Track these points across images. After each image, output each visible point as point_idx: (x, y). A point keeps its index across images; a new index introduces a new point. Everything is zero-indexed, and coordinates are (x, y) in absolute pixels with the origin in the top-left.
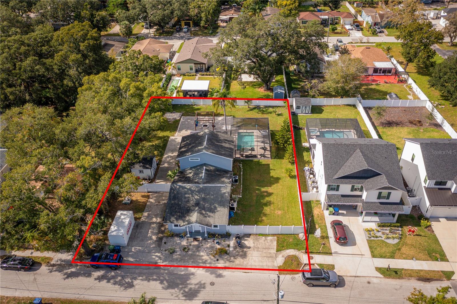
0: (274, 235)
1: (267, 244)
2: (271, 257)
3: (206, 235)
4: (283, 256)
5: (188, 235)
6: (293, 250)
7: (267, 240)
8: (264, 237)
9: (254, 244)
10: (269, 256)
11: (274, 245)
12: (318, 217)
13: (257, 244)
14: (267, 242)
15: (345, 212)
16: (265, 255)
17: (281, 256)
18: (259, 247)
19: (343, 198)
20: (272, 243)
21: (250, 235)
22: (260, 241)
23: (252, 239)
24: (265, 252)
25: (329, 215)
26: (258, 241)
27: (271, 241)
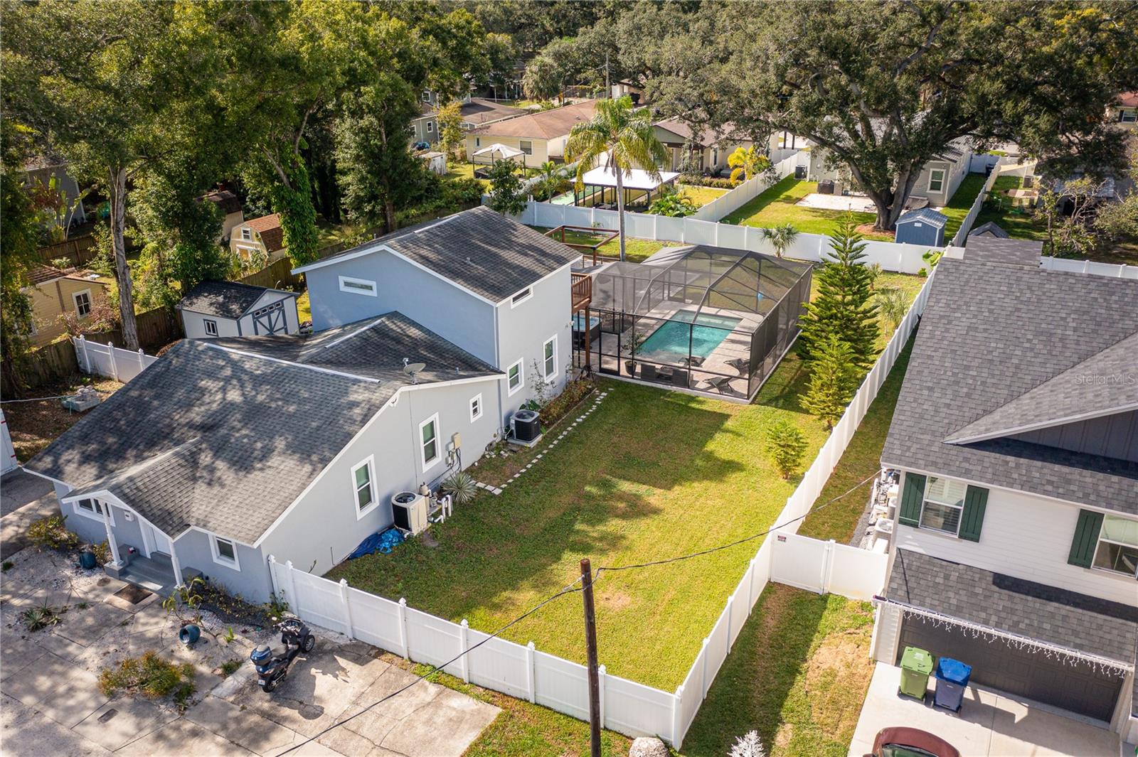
0: (495, 696)
1: (422, 730)
5: (114, 564)
7: (439, 705)
8: (433, 689)
9: (356, 702)
12: (825, 687)
13: (368, 710)
14: (431, 720)
15: (1019, 710)
18: (365, 729)
19: (1002, 598)
21: (381, 652)
22: (400, 701)
23: (370, 675)
25: (902, 695)
26: (390, 696)
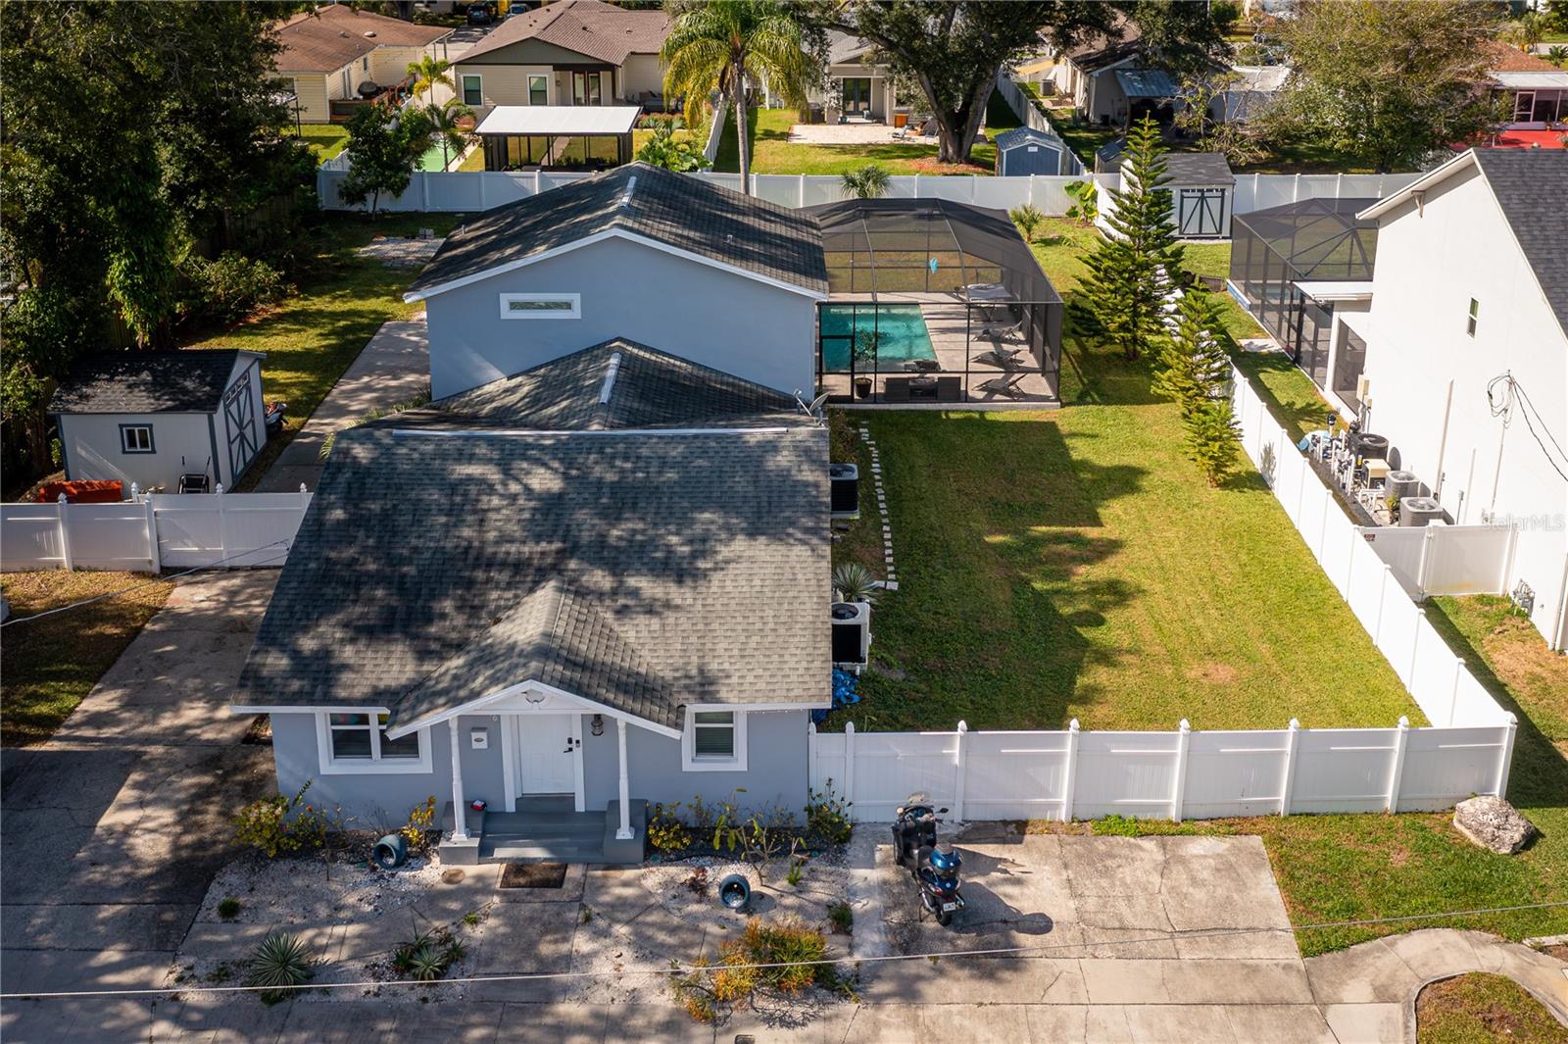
0: (1231, 824)
1: (1199, 894)
2: (1267, 1004)
3: (625, 833)
4: (1383, 995)
5: (459, 838)
6: (1451, 935)
7: (1183, 861)
8: (1149, 844)
9: (1075, 895)
10: (1246, 992)
11: (1265, 904)
13: (1104, 899)
14: (1194, 881)
16: (1204, 987)
17: (1357, 990)
18: (1130, 920)
20: (1241, 885)
22: (1126, 873)
23: (1047, 856)
24: (1197, 965)
26: (1106, 872)
27: (1225, 868)
